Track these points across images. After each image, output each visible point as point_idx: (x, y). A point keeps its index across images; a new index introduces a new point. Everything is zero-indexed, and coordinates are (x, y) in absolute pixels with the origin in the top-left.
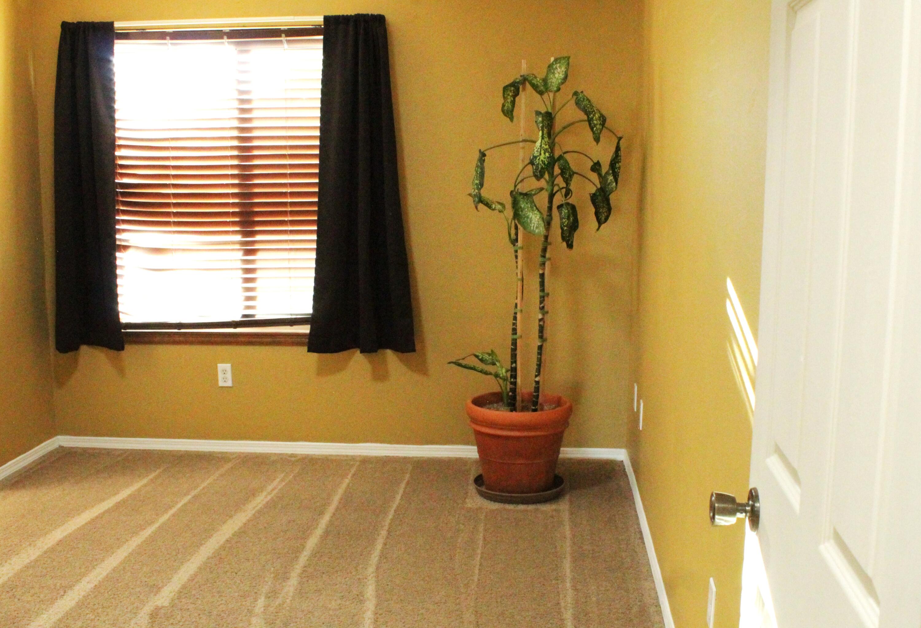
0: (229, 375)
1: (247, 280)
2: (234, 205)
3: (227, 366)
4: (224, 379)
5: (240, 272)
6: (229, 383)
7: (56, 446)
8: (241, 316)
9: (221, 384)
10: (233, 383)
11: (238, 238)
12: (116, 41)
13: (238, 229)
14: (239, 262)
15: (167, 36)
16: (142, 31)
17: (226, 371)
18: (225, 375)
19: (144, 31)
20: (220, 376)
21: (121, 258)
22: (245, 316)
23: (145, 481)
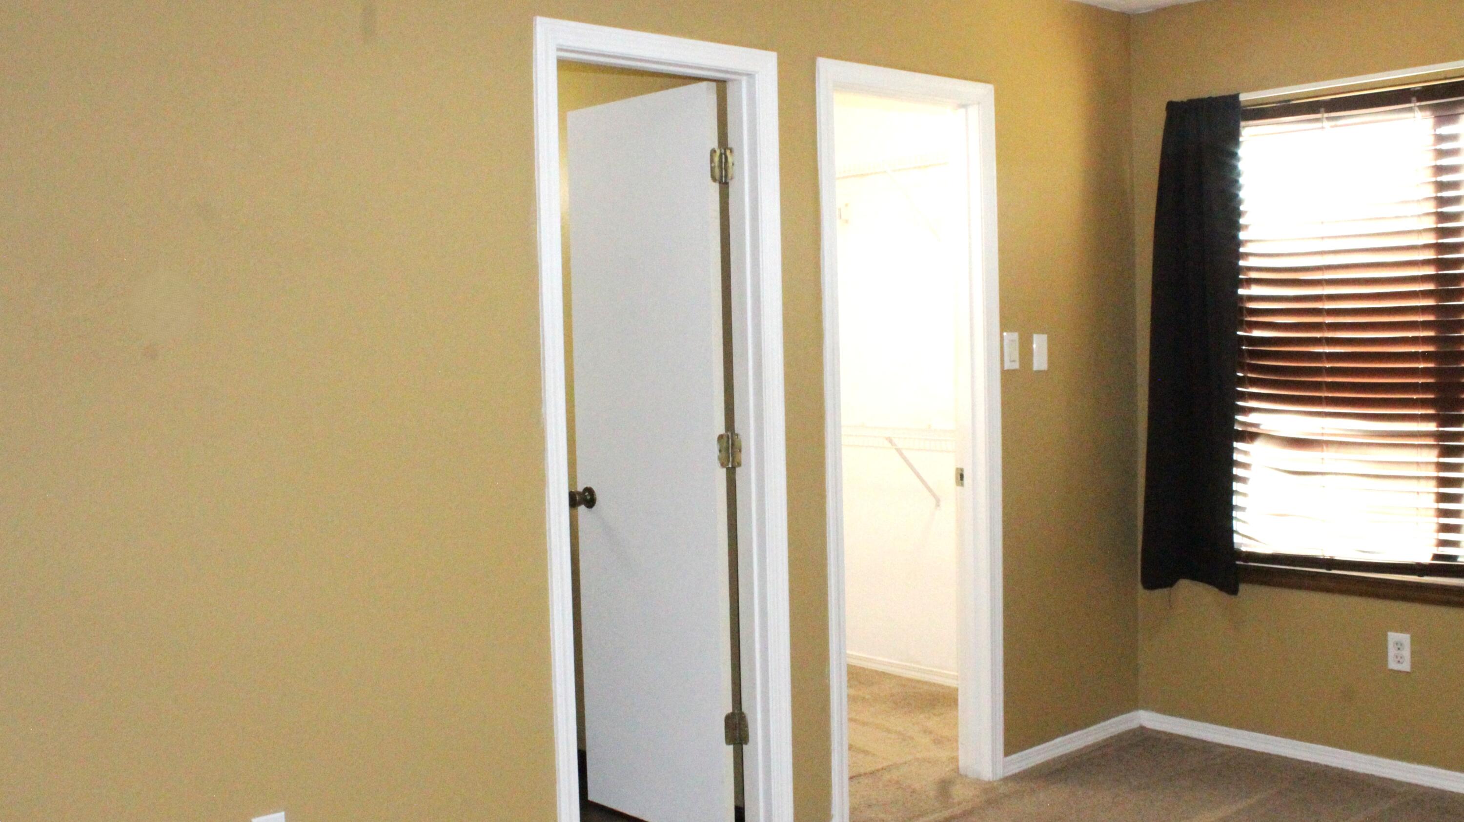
0: (1406, 653)
1: (1443, 498)
2: (1425, 372)
3: (1405, 638)
4: (1397, 657)
5: (1433, 483)
6: (1406, 667)
7: (1134, 725)
8: (1431, 556)
9: (1392, 665)
10: (1412, 667)
11: (1432, 427)
12: (1243, 124)
13: (1431, 411)
14: (1433, 467)
15: (1321, 107)
16: (1284, 104)
17: (1401, 645)
18: (1399, 651)
19: (1289, 103)
20: (1392, 652)
21: (1242, 451)
22: (1437, 557)
23: (1242, 804)
